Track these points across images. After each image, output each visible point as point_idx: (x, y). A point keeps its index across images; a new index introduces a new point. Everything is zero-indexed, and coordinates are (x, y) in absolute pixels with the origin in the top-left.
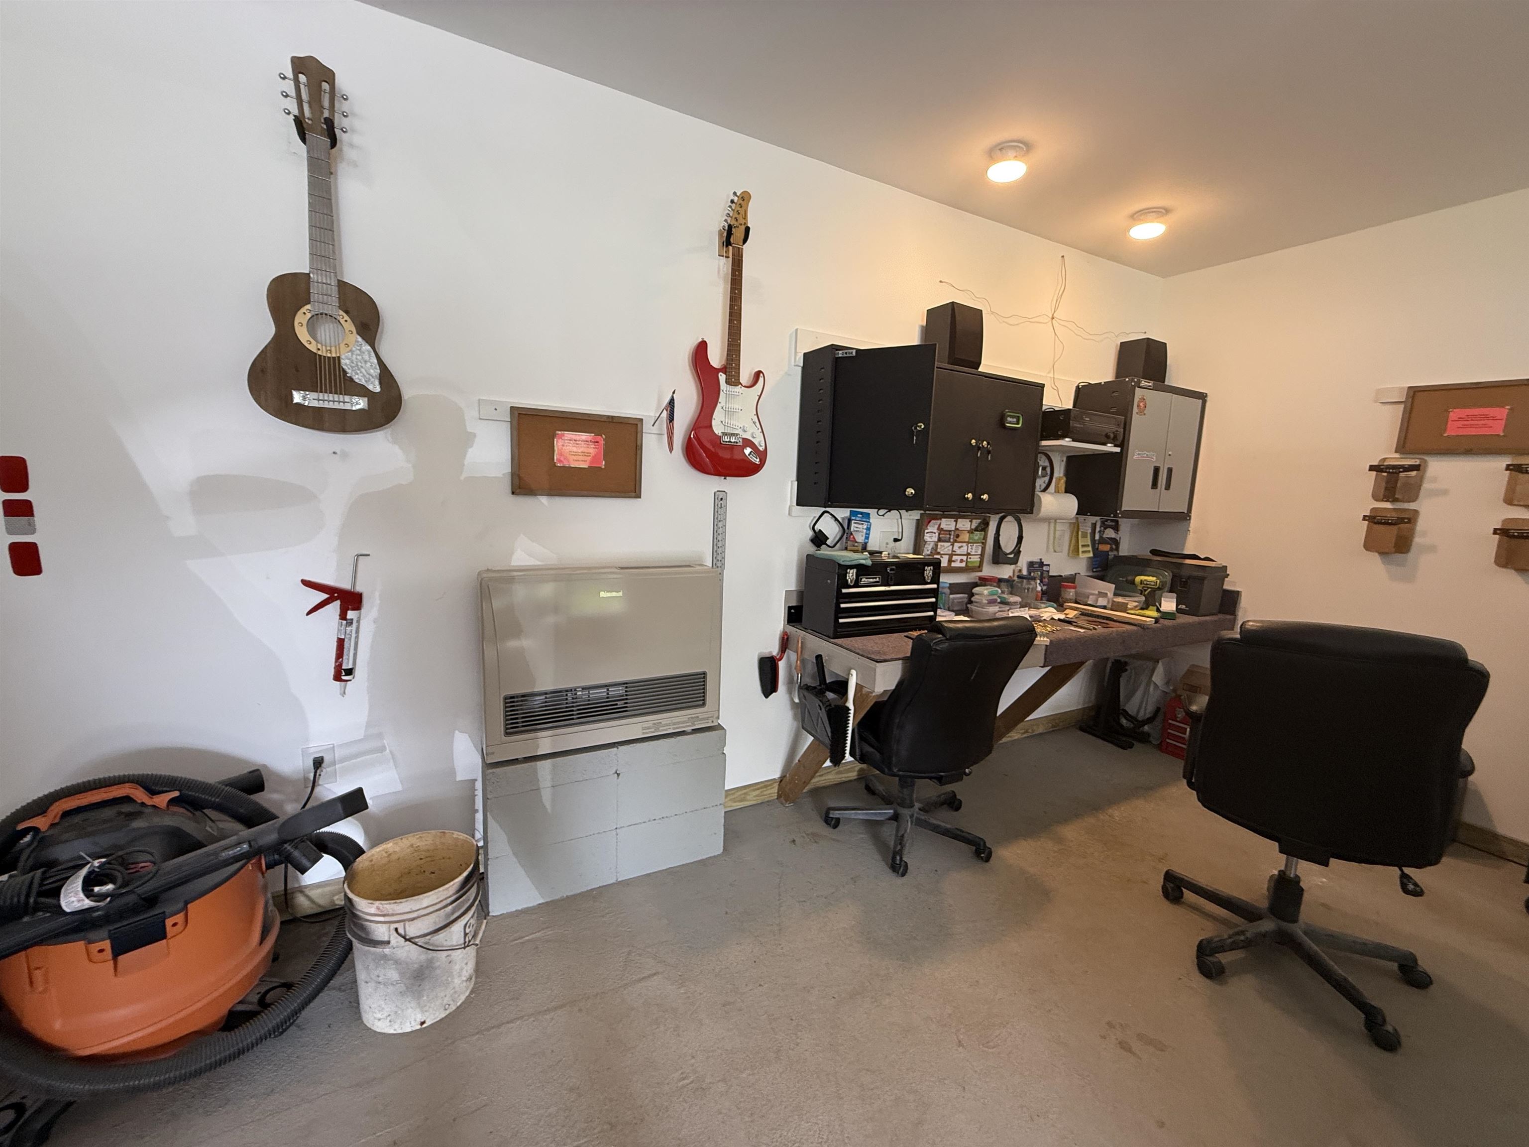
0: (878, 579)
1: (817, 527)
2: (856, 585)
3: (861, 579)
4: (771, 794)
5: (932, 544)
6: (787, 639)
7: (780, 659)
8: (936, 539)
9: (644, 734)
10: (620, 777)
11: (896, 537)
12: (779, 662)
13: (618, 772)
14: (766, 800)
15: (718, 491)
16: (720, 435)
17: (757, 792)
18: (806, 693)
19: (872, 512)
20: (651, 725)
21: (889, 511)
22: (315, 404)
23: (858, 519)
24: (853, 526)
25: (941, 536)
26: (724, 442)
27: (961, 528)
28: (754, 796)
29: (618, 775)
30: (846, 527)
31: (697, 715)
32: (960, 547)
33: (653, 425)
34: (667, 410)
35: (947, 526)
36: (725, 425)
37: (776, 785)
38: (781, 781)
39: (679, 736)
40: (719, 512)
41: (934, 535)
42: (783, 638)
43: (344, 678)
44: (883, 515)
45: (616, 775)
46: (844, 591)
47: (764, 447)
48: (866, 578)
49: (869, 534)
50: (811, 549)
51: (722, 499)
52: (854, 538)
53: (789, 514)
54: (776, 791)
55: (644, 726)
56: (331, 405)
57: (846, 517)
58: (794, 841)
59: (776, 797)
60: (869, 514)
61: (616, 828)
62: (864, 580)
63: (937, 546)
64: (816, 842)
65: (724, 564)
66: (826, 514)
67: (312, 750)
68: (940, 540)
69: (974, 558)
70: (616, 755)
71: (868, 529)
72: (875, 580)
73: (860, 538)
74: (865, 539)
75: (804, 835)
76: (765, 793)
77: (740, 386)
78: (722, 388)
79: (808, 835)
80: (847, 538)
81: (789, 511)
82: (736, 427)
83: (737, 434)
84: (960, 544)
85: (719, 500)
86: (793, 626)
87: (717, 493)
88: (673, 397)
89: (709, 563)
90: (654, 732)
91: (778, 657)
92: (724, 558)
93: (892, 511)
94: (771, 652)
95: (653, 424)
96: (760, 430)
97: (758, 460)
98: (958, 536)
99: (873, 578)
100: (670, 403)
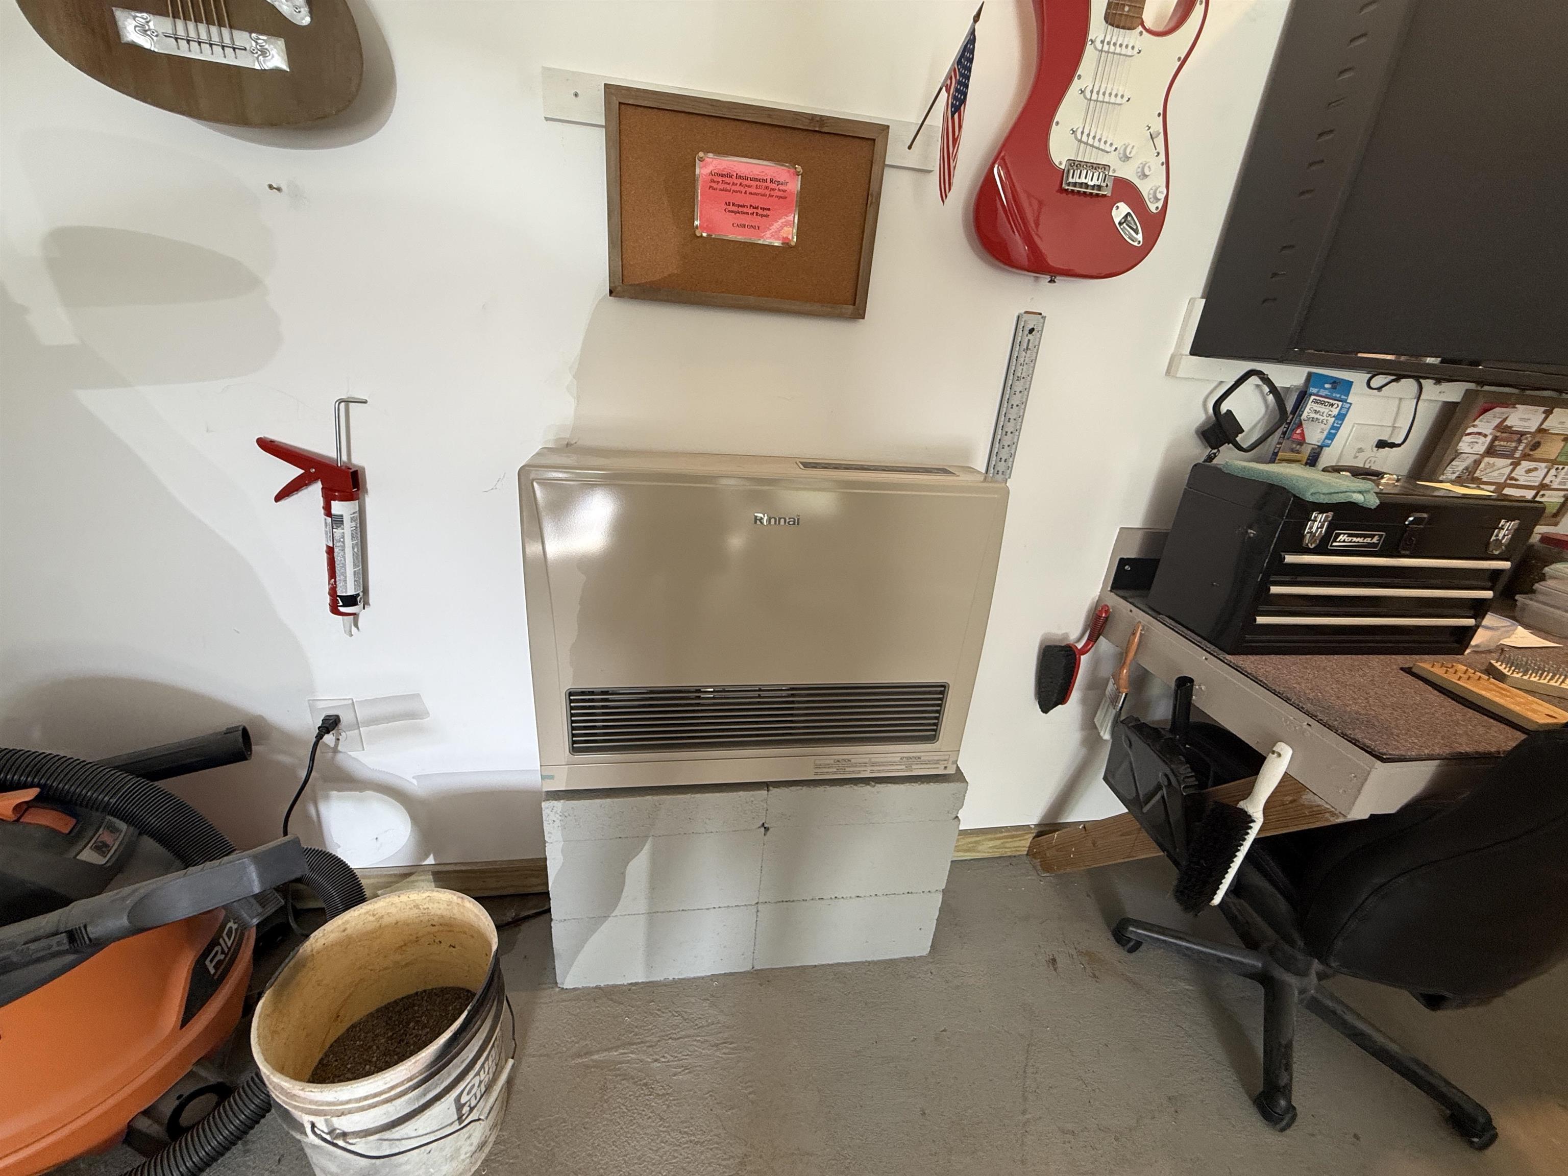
0: (1375, 540)
1: (1224, 408)
2: (1322, 549)
3: (1338, 535)
4: (1019, 847)
5: (1469, 461)
6: (1107, 618)
7: (1084, 651)
8: (1481, 449)
9: (816, 774)
10: (768, 833)
11: (1384, 437)
12: (1082, 657)
13: (766, 825)
14: (1009, 854)
15: (1026, 312)
16: (1063, 167)
17: (998, 842)
18: (1134, 738)
19: (1358, 378)
20: (832, 762)
21: (1396, 380)
22: (167, 47)
23: (1323, 393)
24: (1308, 412)
25: (1497, 443)
26: (1069, 184)
27: (1554, 428)
28: (990, 848)
29: (767, 829)
30: (1289, 407)
31: (918, 754)
32: (1529, 471)
33: (910, 147)
34: (948, 91)
35: (1522, 423)
36: (1080, 141)
37: (1030, 837)
38: (1039, 834)
39: (880, 783)
40: (1021, 360)
41: (1482, 439)
42: (1098, 617)
43: (342, 609)
44: (1379, 389)
45: (763, 829)
46: (1290, 559)
47: (1160, 204)
48: (1350, 535)
49: (1338, 429)
50: (1199, 452)
51: (1031, 331)
52: (1302, 434)
53: (1168, 372)
54: (1028, 845)
55: (818, 762)
56: (206, 55)
57: (1297, 387)
58: (1054, 961)
59: (1026, 853)
60: (1350, 384)
61: (757, 903)
62: (1343, 539)
63: (1477, 463)
64: (1095, 976)
65: (1010, 468)
66: (1254, 380)
67: (321, 705)
68: (1491, 451)
69: (1550, 496)
70: (766, 800)
71: (1341, 417)
72: (1368, 540)
73: (1314, 435)
74: (1326, 438)
75: (1074, 952)
76: (1008, 845)
77: (1140, 28)
78: (1092, 35)
79: (1080, 953)
80: (1284, 433)
81: (1168, 367)
82: (1108, 148)
83: (1106, 167)
84: (1532, 465)
85: (1026, 332)
86: (1124, 598)
87: (1026, 317)
88: (973, 33)
89: (980, 465)
90: (835, 773)
91: (1080, 646)
92: (1013, 456)
93: (1403, 381)
94: (1067, 634)
95: (909, 144)
96: (1162, 157)
97: (1140, 237)
98: (1536, 446)
99: (1365, 536)
100: (959, 62)
